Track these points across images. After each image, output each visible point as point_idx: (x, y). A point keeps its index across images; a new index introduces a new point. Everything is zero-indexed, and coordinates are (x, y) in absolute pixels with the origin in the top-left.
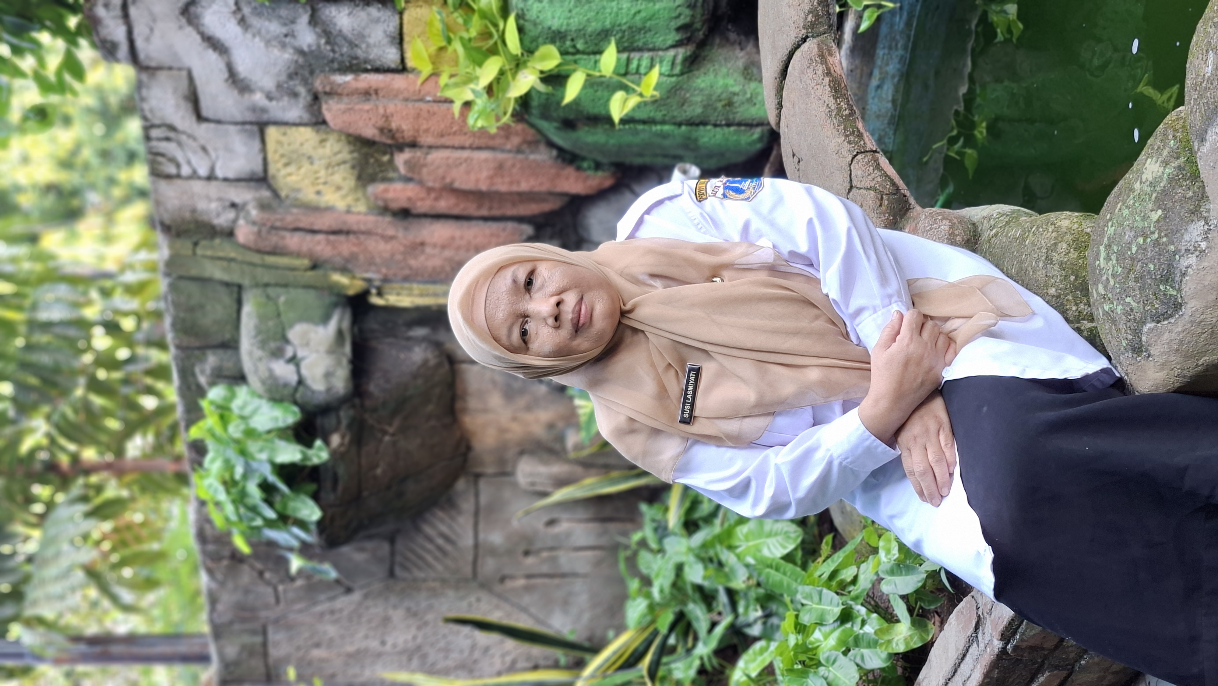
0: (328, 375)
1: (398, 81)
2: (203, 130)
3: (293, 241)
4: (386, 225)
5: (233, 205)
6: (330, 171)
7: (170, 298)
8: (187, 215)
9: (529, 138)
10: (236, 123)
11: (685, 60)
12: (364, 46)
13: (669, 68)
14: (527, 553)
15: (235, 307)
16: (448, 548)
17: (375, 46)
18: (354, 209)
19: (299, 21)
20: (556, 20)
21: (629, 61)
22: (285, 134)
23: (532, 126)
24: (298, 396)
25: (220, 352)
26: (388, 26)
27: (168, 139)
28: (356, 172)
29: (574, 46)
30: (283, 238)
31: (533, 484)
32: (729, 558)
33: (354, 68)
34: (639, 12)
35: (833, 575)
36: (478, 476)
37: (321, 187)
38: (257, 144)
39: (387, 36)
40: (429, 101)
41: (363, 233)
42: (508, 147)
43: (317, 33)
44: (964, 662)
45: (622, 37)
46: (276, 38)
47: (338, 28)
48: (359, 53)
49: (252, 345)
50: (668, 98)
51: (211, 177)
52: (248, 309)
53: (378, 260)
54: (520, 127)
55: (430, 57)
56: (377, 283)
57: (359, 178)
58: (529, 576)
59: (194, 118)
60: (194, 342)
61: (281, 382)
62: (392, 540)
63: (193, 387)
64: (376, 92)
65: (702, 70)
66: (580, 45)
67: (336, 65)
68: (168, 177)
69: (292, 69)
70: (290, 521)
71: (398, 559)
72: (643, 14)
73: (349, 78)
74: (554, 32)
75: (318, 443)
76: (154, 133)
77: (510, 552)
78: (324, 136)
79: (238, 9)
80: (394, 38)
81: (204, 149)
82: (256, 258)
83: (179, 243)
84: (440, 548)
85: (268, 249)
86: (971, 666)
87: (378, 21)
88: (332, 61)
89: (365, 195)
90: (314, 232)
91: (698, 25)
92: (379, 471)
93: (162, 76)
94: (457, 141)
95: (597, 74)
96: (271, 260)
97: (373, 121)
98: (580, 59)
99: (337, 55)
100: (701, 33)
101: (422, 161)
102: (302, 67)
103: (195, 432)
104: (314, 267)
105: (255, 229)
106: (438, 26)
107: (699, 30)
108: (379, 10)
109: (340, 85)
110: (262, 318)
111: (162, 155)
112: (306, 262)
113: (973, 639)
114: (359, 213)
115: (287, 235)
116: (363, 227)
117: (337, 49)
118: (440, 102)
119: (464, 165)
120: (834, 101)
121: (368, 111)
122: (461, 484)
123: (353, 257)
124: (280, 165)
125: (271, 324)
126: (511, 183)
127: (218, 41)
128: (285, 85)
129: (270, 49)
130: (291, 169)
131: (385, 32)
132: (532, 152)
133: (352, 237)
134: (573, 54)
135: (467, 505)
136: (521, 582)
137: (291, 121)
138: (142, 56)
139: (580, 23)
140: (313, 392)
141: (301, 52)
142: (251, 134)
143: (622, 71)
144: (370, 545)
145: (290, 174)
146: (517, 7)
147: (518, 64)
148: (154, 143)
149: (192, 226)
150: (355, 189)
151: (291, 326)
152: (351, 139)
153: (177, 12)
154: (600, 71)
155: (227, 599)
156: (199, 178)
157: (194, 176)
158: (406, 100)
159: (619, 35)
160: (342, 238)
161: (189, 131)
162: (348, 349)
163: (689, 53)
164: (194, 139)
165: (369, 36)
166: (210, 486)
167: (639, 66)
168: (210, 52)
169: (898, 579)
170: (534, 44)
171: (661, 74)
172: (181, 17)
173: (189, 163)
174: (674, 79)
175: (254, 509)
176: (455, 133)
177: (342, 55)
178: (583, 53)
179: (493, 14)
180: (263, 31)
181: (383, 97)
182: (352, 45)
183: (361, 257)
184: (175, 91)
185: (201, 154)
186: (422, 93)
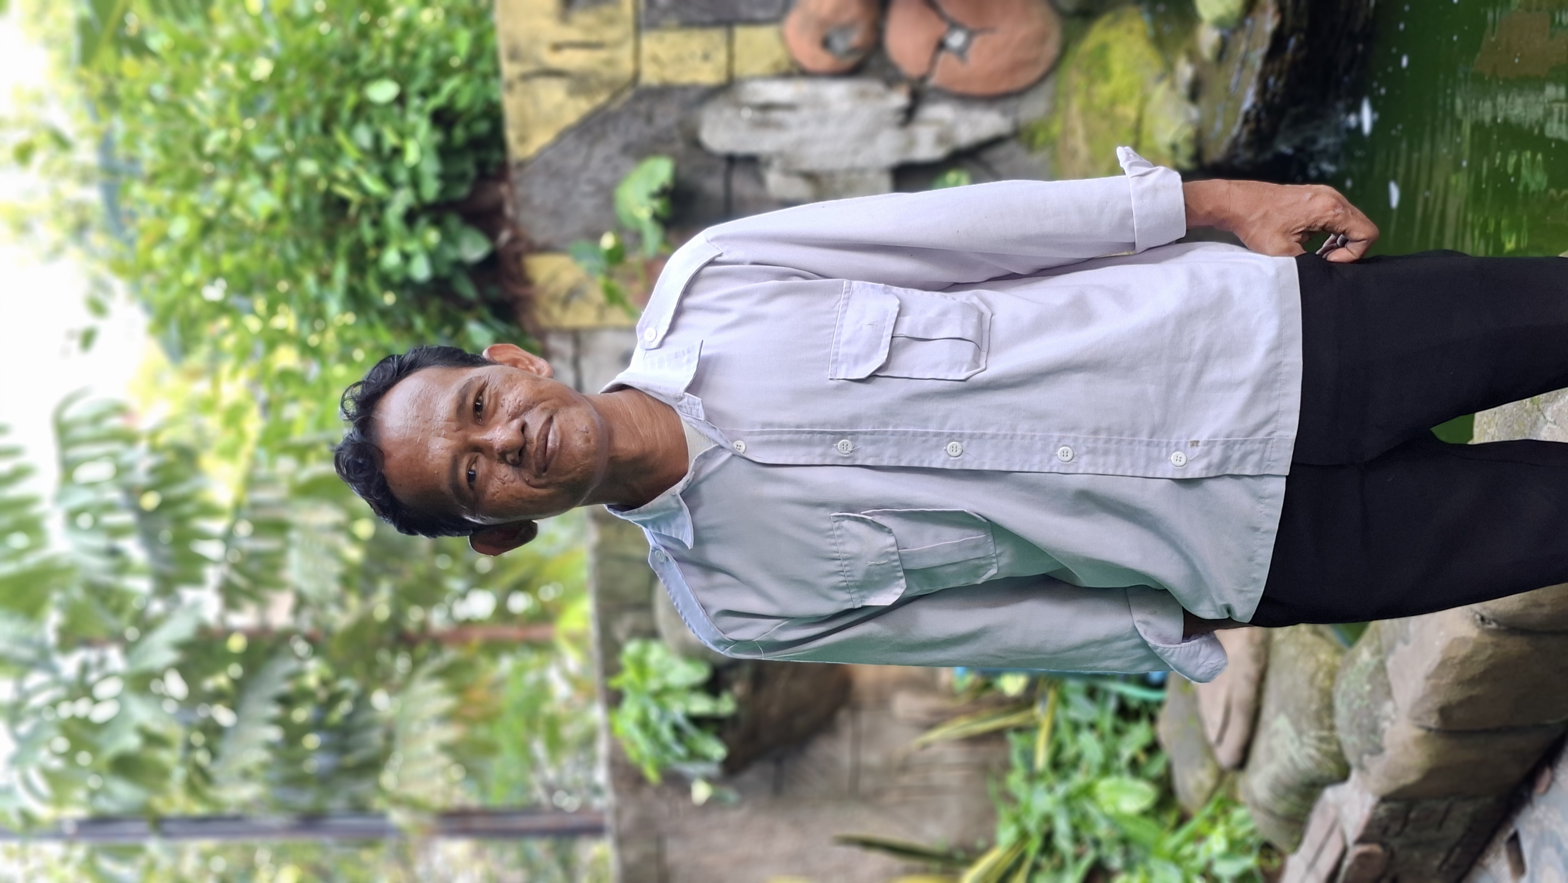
16: (829, 768)
24: (703, 656)
25: (636, 613)
31: (913, 716)
32: (1092, 810)
35: (1178, 848)
36: (858, 708)
60: (613, 604)
62: (779, 761)
63: (612, 646)
70: (698, 757)
71: (784, 777)
75: (725, 694)
77: (887, 771)
92: (773, 711)
103: (613, 682)
122: (842, 715)
135: (848, 732)
155: (630, 814)
166: (625, 725)
175: (665, 748)
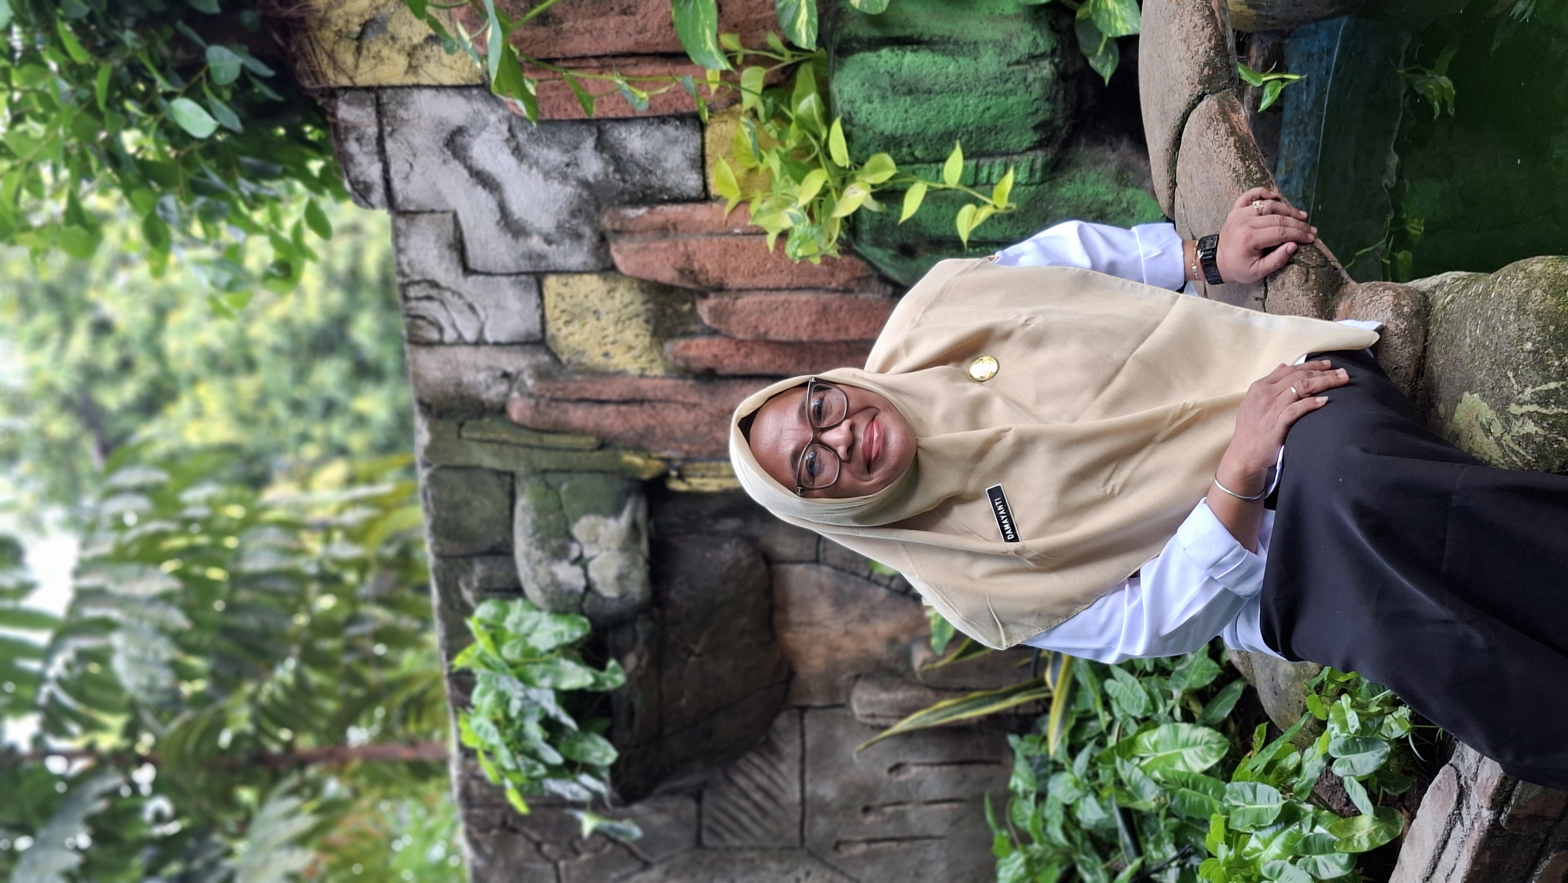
0: (621, 578)
1: (701, 212)
2: (470, 286)
3: (577, 415)
4: (687, 390)
5: (506, 375)
6: (620, 327)
7: (429, 494)
8: (451, 389)
9: (858, 273)
10: (509, 275)
11: (1045, 166)
12: (659, 172)
13: (1027, 175)
14: (866, 810)
15: (507, 501)
16: (769, 805)
17: (672, 171)
18: (648, 373)
19: (582, 146)
20: (890, 122)
21: (978, 169)
22: (566, 285)
23: (862, 257)
24: (585, 605)
25: (490, 559)
26: (688, 147)
27: (429, 298)
28: (651, 328)
29: (912, 154)
30: (565, 412)
31: (873, 716)
32: (1131, 773)
33: (648, 199)
34: (988, 108)
35: (1270, 767)
36: (803, 709)
37: (609, 348)
38: (533, 299)
39: (687, 159)
40: (738, 234)
41: (660, 401)
42: (834, 285)
43: (604, 159)
44: (1446, 851)
45: (968, 141)
46: (556, 168)
47: (628, 152)
48: (654, 181)
49: (530, 545)
50: (1027, 212)
51: (480, 342)
52: (522, 502)
53: (679, 434)
54: (847, 260)
55: (738, 180)
56: (677, 464)
57: (654, 334)
58: (869, 841)
59: (460, 271)
60: (457, 548)
61: (566, 588)
62: (698, 797)
63: (457, 606)
64: (675, 226)
65: (1066, 176)
66: (918, 153)
67: (627, 197)
68: (429, 344)
69: (574, 206)
70: (578, 768)
71: (707, 821)
72: (993, 111)
73: (642, 211)
74: (887, 137)
75: (612, 663)
76: (413, 292)
77: (846, 808)
78: (613, 285)
79: (513, 136)
80: (694, 161)
81: (471, 308)
82: (533, 440)
83: (441, 425)
84: (757, 805)
85: (547, 427)
86: (1456, 854)
87: (674, 141)
88: (622, 192)
89: (661, 354)
90: (602, 402)
91: (1060, 122)
92: (683, 702)
93: (423, 221)
94: (770, 282)
95: (941, 186)
96: (549, 439)
97: (672, 259)
98: (919, 169)
99: (627, 186)
100: (1064, 131)
101: (730, 307)
102: (587, 201)
103: (460, 661)
104: (603, 445)
105: (532, 402)
106: (748, 141)
107: (1061, 128)
108: (677, 128)
109: (631, 220)
110: (541, 511)
111: (423, 318)
112: (593, 440)
113: (1455, 818)
114: (655, 377)
115: (571, 408)
116: (660, 395)
117: (627, 177)
118: (750, 234)
119: (781, 310)
120: (1241, 164)
121: (665, 250)
122: (782, 721)
123: (649, 431)
124: (560, 323)
125: (551, 517)
126: (838, 330)
127: (489, 175)
128: (567, 225)
129: (549, 182)
130: (575, 326)
131: (684, 153)
132: (861, 291)
133: (646, 406)
134: (911, 163)
135: (791, 749)
136: (862, 848)
137: (574, 269)
138: (400, 199)
139: (918, 125)
140: (604, 599)
141: (584, 184)
142: (526, 288)
143: (971, 181)
144: (671, 803)
145: (572, 334)
146: (842, 110)
147: (845, 178)
148: (413, 304)
149: (457, 403)
150: (649, 349)
151: (576, 519)
152: (644, 286)
153: (441, 144)
154: (944, 183)
156: (466, 344)
157: (460, 341)
158: (711, 234)
159: (966, 137)
160: (636, 408)
161: (453, 287)
162: (644, 545)
163: (1049, 156)
164: (461, 296)
165: (666, 160)
166: (479, 728)
167: (990, 174)
168: (480, 188)
169: (1355, 758)
170: (864, 153)
171: (1016, 184)
172: (445, 149)
173: (454, 326)
174: (1033, 188)
175: (534, 755)
176: (769, 272)
177: (634, 184)
178: (923, 161)
179: (814, 122)
180: (541, 161)
181: (683, 231)
182: (646, 172)
183: (658, 431)
184: (439, 237)
185: (468, 313)
186: (730, 224)
